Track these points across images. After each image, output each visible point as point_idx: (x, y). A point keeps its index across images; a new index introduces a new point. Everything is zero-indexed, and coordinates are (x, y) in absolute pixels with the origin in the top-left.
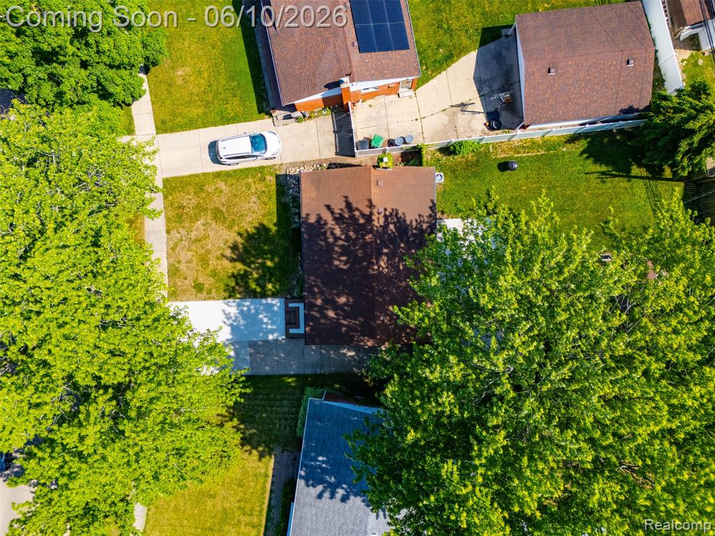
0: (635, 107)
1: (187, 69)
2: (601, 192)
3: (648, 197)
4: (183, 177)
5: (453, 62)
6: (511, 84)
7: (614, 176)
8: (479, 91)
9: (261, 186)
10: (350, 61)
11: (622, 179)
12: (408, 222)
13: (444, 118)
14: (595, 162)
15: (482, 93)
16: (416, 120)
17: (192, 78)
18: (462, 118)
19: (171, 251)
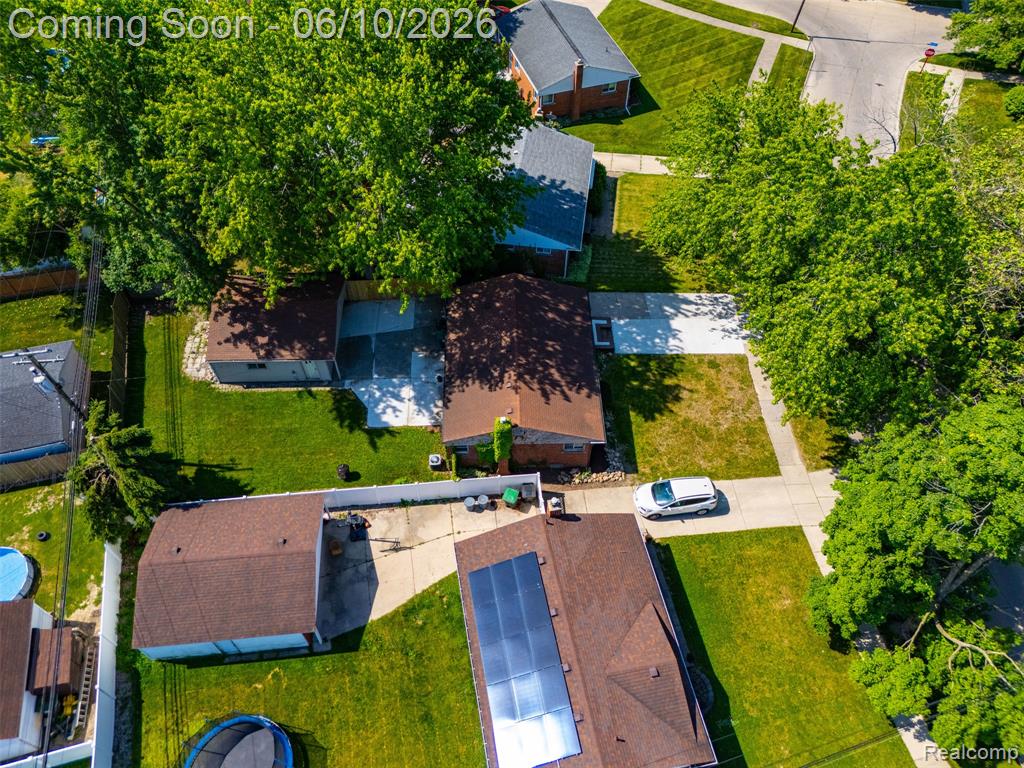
0: (181, 510)
1: (777, 607)
2: (238, 450)
3: (183, 444)
4: (755, 476)
5: (404, 605)
6: (328, 575)
7: (218, 466)
8: (373, 567)
9: (655, 461)
10: (548, 540)
11: (210, 463)
12: (477, 382)
13: (422, 534)
14: (237, 481)
15: (369, 564)
16: (459, 533)
17: (768, 594)
18: (399, 533)
19: (754, 400)
